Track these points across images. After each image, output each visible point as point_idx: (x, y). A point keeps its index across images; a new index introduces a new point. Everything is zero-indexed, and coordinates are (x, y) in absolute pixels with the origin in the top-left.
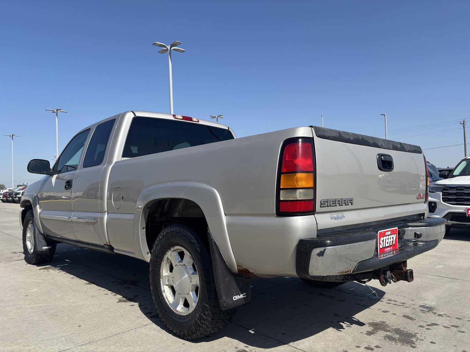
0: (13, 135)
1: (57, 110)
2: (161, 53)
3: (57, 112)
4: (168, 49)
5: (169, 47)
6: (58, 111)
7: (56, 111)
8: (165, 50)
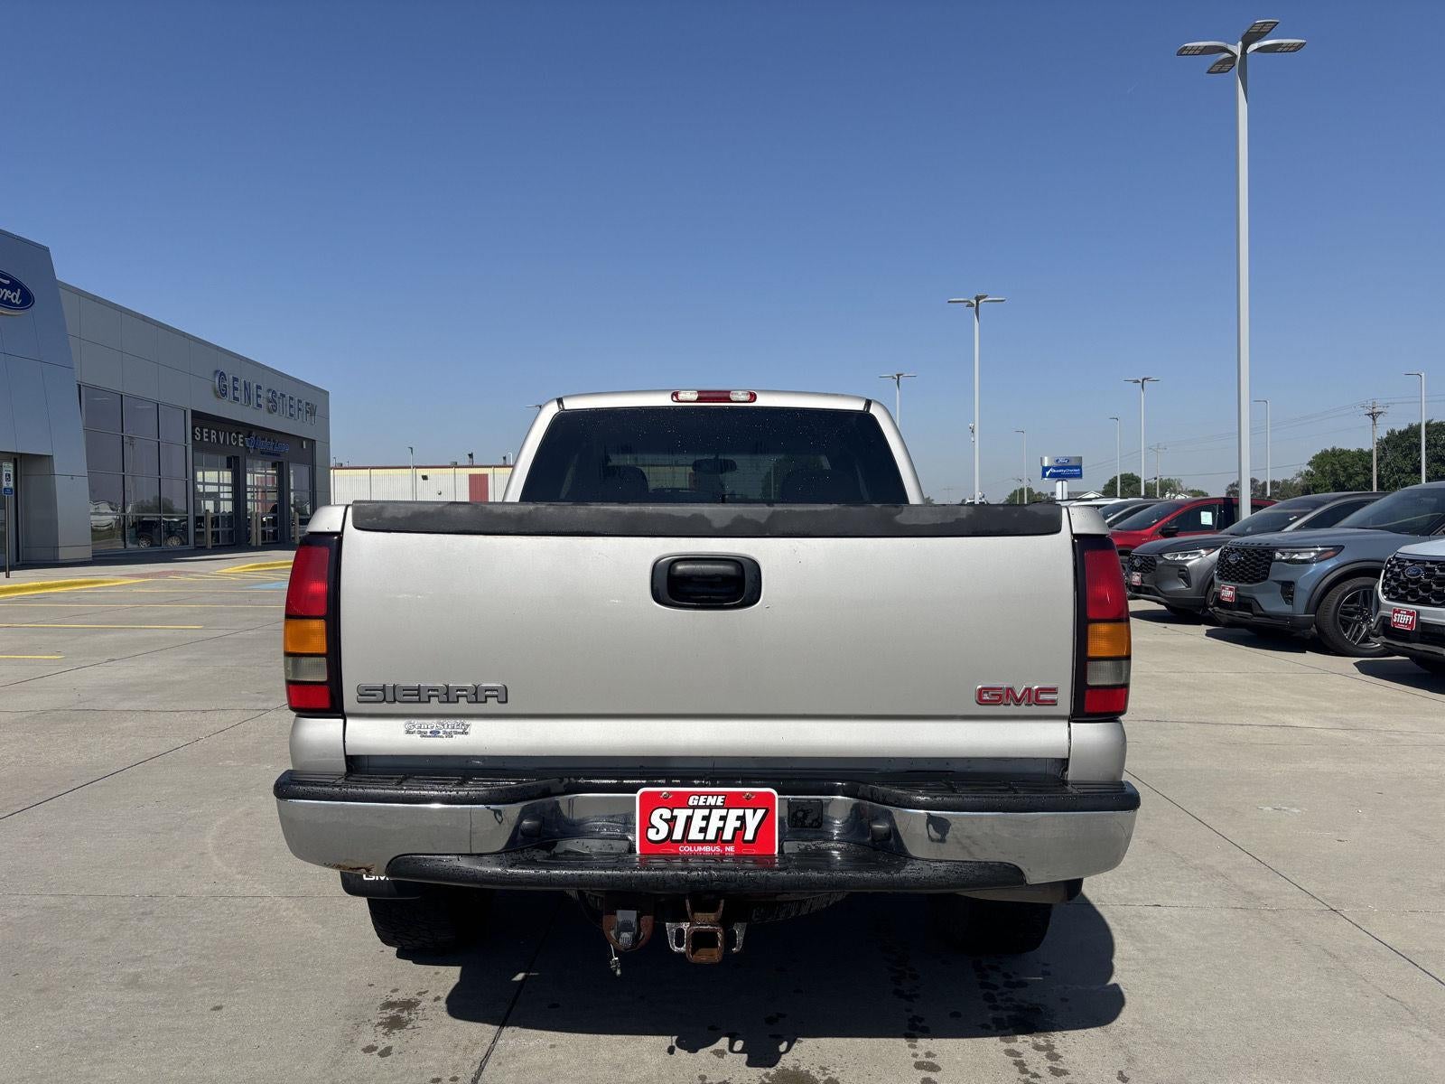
0: (898, 376)
1: (978, 299)
2: (1219, 72)
3: (977, 304)
4: (1236, 56)
5: (1237, 49)
6: (980, 302)
7: (975, 302)
8: (1225, 61)
